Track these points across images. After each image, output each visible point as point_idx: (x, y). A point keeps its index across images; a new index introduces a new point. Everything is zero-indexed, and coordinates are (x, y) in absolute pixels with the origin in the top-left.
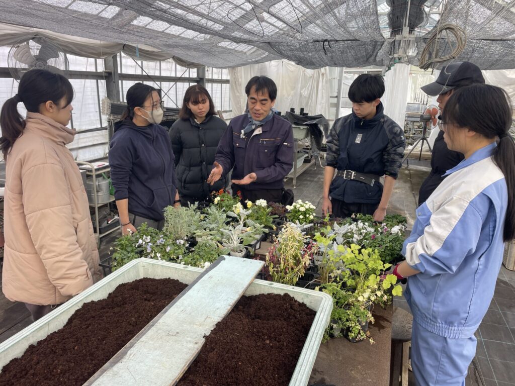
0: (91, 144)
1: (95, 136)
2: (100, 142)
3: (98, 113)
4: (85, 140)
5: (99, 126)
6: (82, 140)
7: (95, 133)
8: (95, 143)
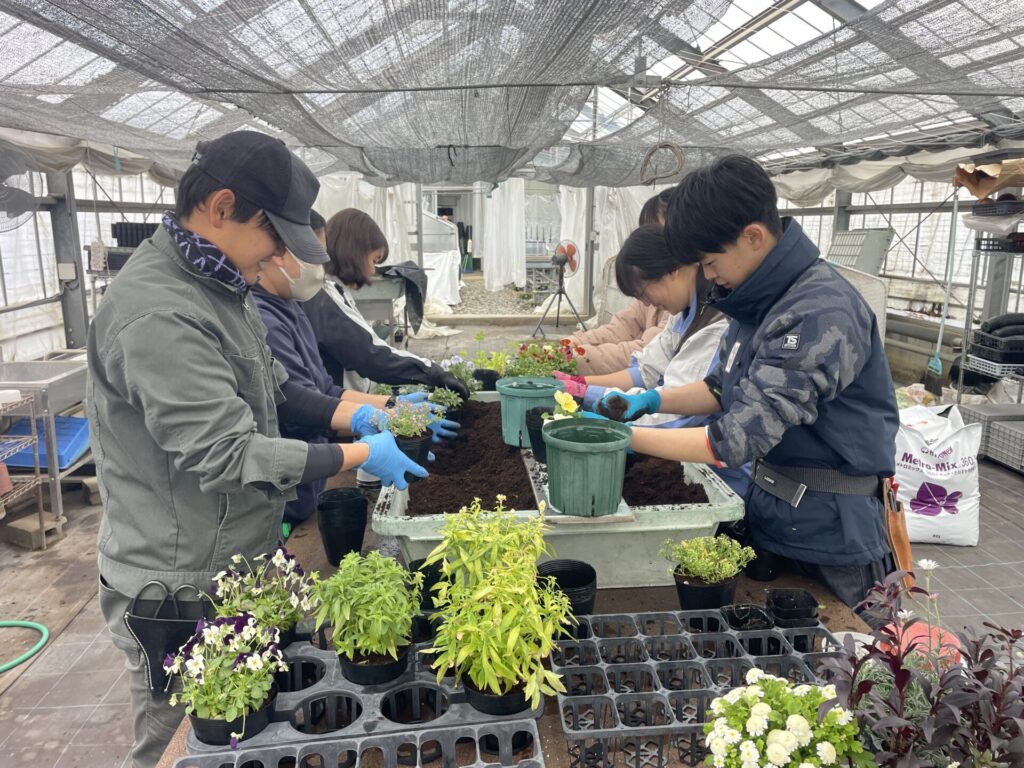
0: (32, 329)
1: (39, 315)
2: (45, 326)
3: (39, 272)
4: (25, 322)
5: (42, 297)
6: (19, 323)
7: (36, 310)
8: (38, 327)
